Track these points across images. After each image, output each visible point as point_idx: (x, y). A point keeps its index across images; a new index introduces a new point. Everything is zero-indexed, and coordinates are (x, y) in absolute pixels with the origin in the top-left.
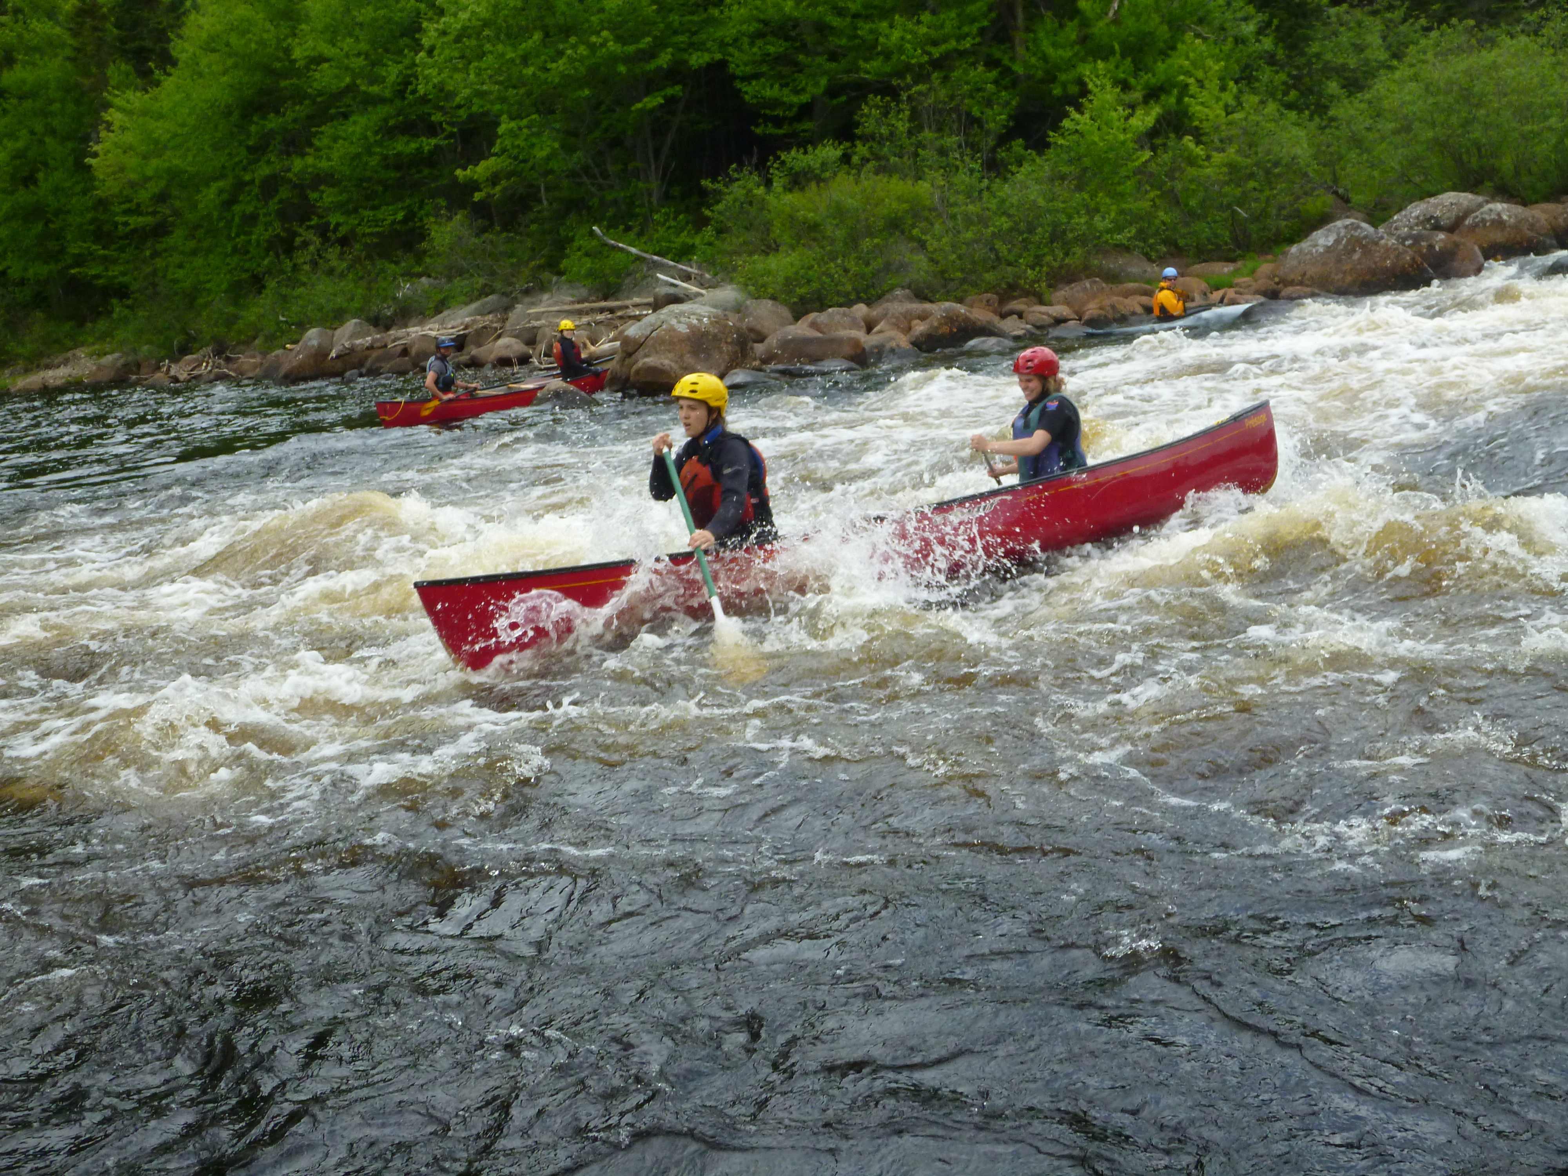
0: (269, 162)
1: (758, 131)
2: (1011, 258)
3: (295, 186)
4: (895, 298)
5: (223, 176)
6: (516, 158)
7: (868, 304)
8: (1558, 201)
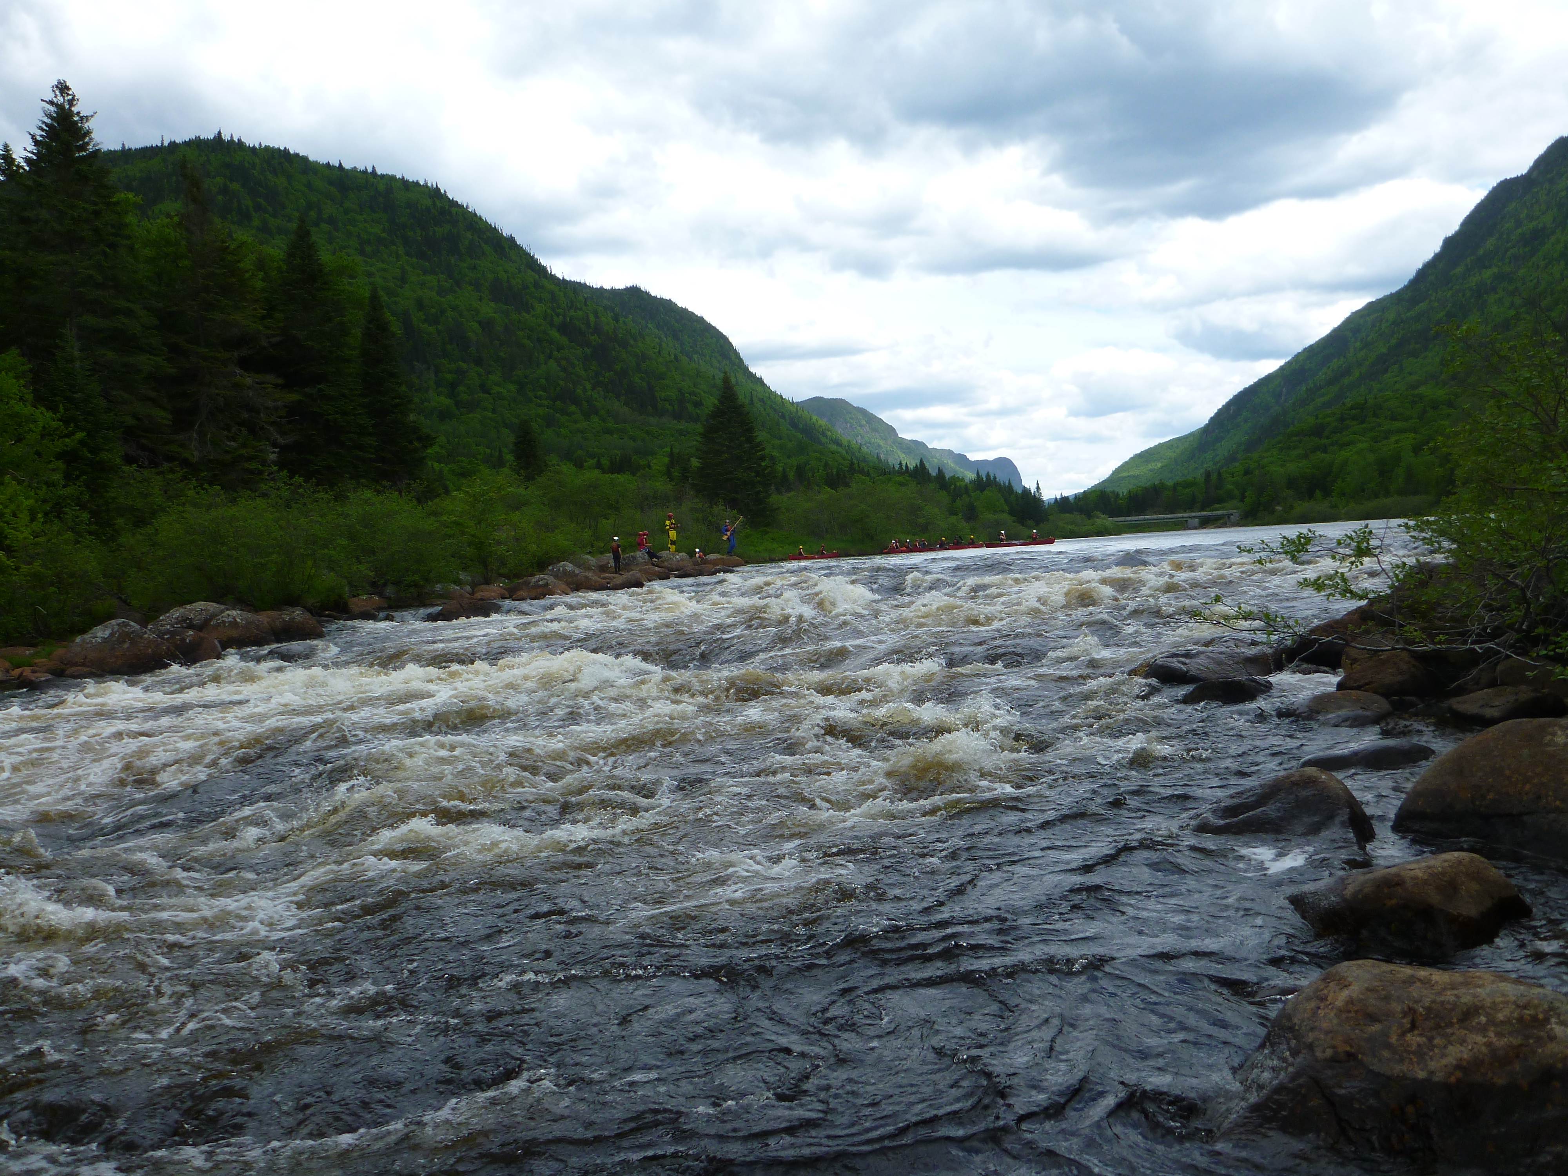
8: (280, 610)
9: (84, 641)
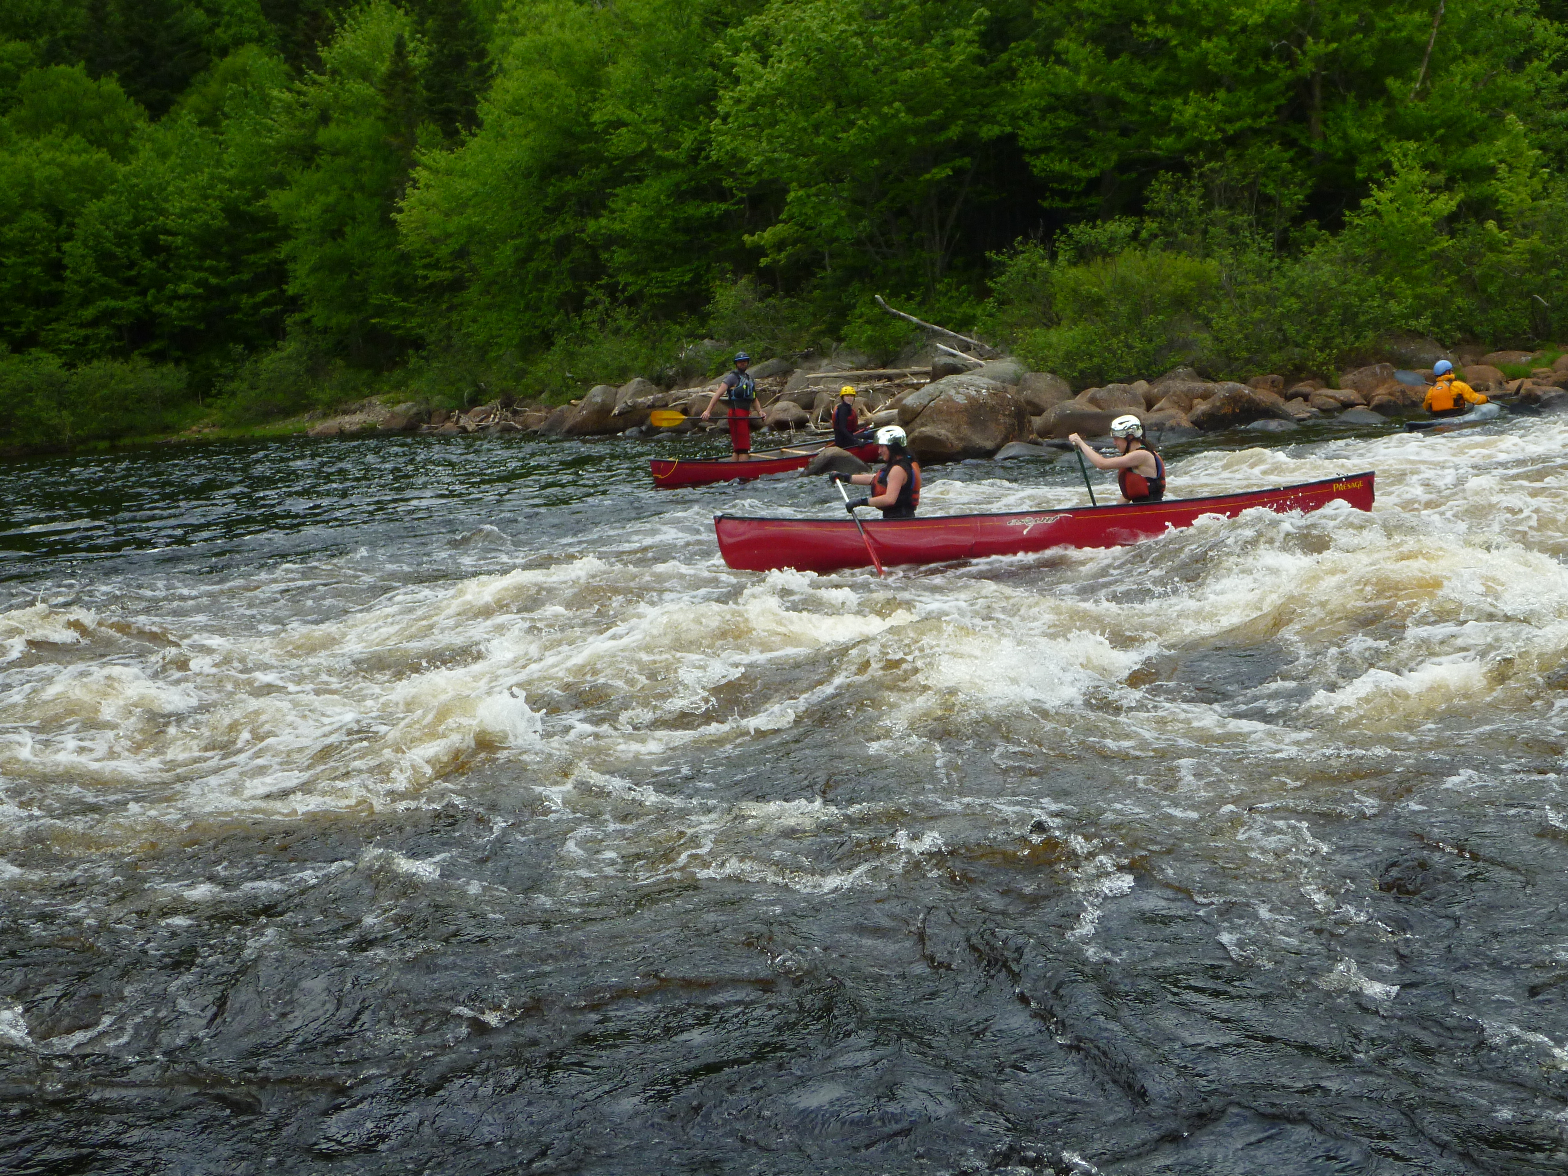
0: (563, 223)
1: (1045, 204)
2: (1299, 339)
3: (588, 246)
4: (1177, 376)
5: (519, 235)
6: (802, 225)
7: (1149, 381)
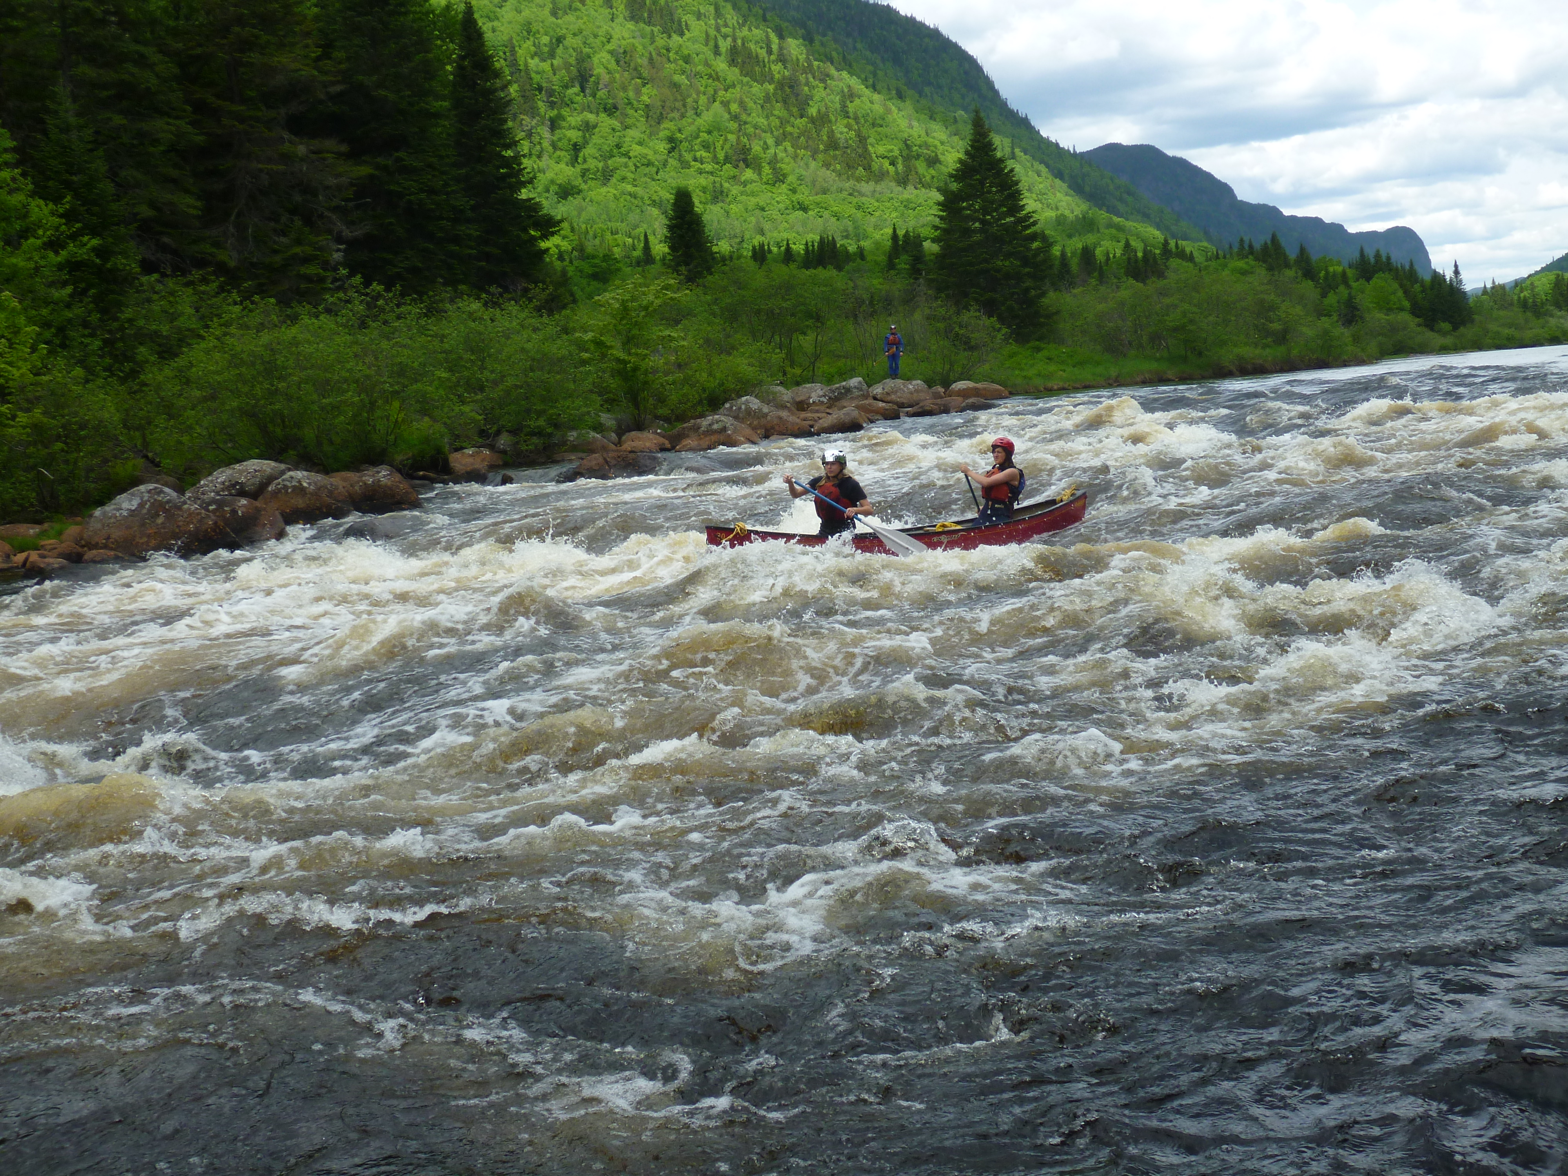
8: (357, 470)
9: (104, 514)
